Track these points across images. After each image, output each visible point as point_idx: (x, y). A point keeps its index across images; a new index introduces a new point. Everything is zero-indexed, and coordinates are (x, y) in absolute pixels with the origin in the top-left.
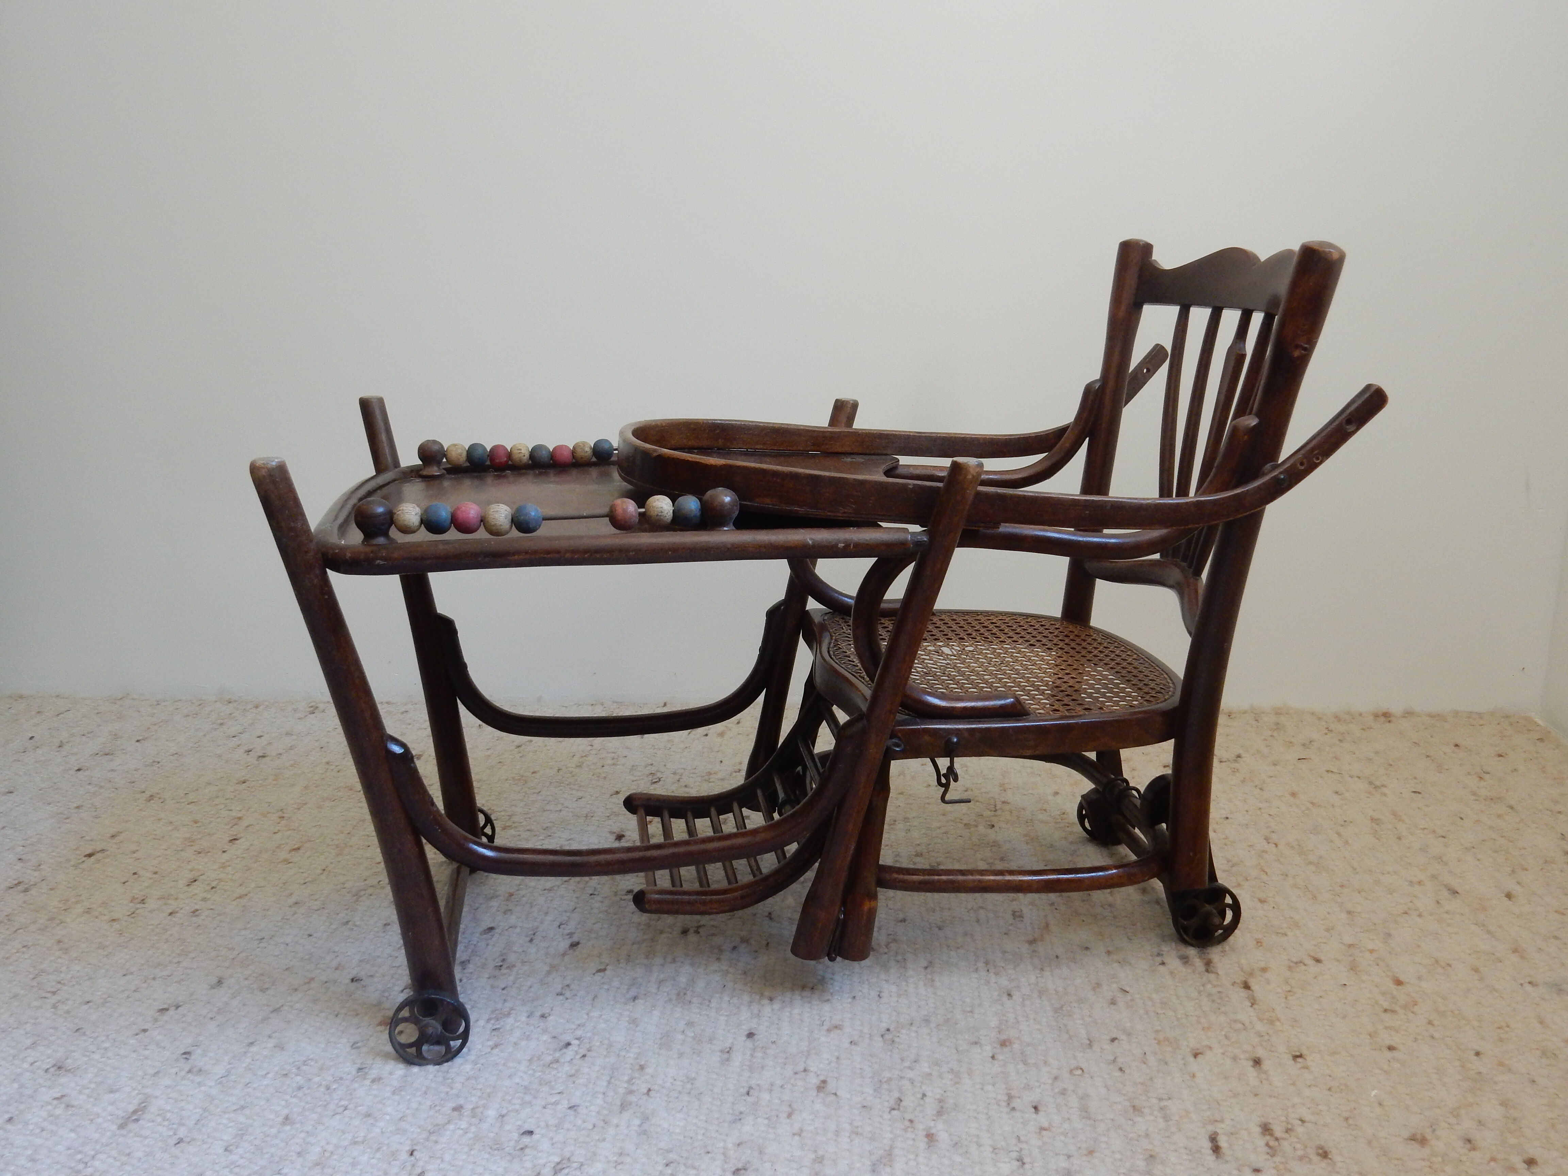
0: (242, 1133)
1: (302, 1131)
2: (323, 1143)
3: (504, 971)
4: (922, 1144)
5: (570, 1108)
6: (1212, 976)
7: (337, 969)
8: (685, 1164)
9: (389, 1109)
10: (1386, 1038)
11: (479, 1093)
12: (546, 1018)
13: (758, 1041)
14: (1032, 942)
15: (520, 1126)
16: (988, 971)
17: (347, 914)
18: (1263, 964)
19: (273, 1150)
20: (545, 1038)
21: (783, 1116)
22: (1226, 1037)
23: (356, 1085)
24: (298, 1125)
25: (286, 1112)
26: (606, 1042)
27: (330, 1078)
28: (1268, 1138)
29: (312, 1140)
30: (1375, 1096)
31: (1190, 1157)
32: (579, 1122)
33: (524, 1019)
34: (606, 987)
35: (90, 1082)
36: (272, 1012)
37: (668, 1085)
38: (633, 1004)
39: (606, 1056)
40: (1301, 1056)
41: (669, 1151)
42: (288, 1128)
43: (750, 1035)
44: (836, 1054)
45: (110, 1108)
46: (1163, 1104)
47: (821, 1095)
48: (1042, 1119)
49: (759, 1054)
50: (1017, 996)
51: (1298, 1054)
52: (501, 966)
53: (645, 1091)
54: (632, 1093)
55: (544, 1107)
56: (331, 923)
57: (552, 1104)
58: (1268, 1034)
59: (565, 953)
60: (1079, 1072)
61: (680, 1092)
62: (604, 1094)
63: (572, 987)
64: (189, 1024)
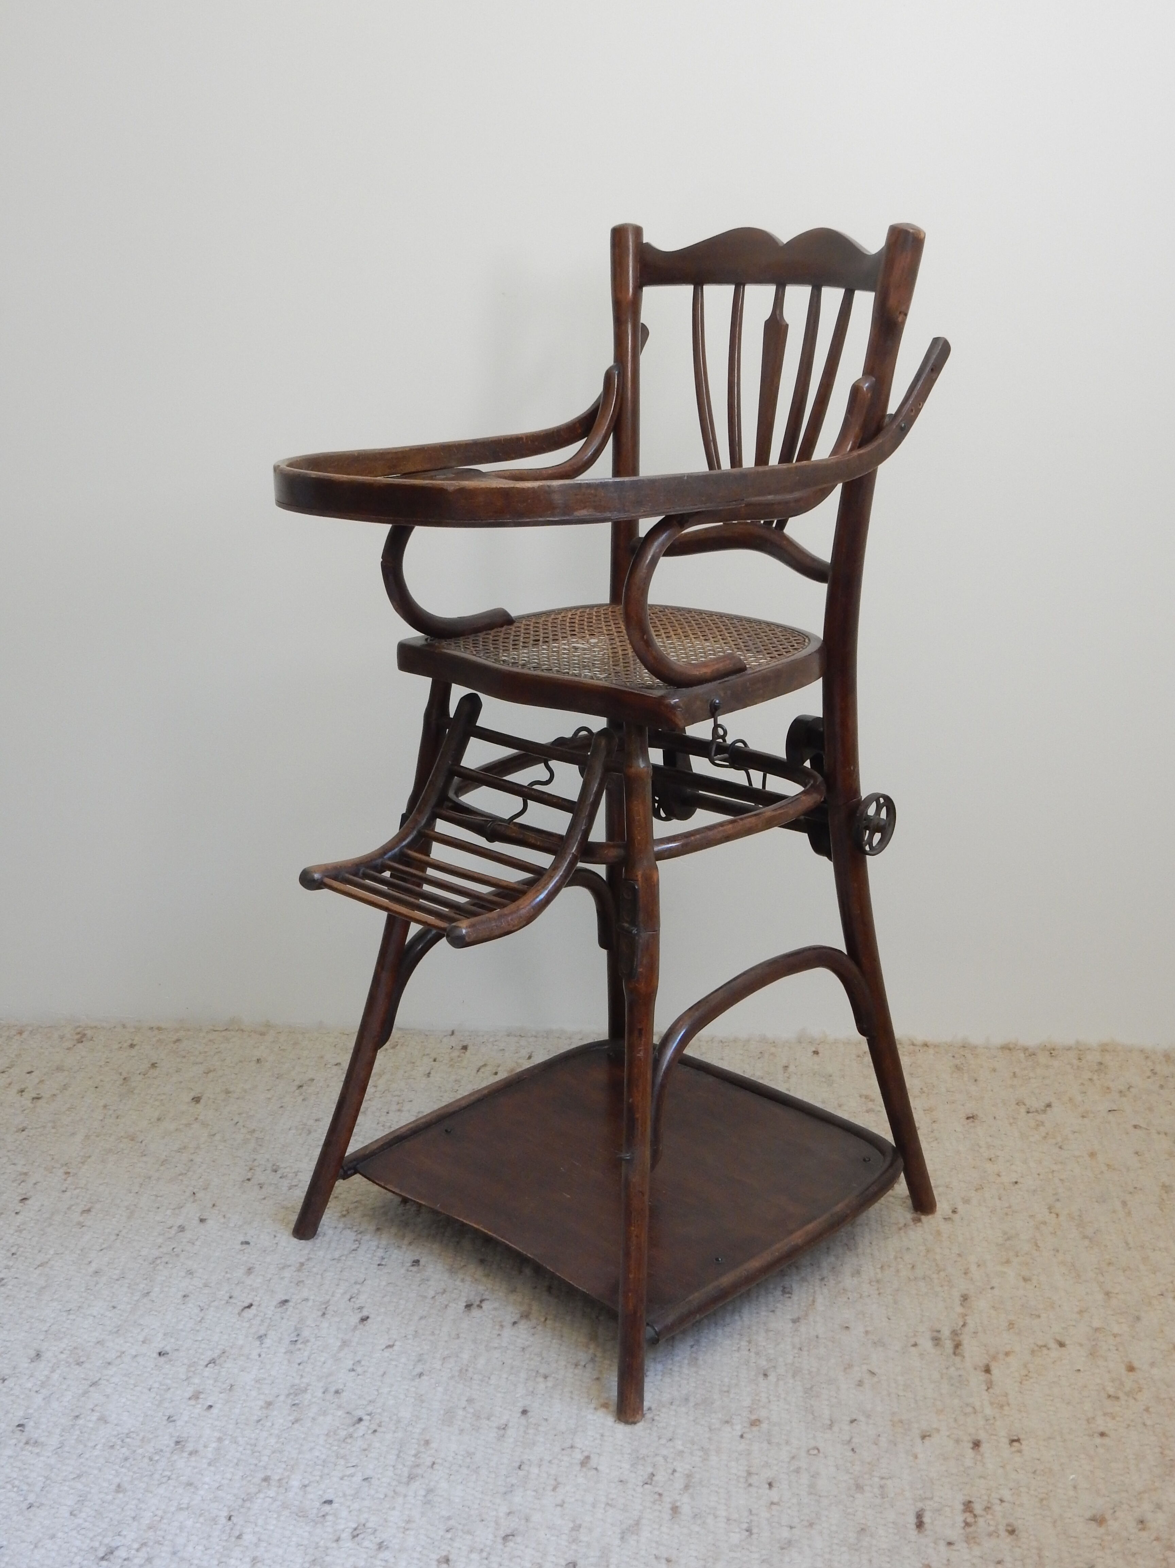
0: (82, 1499)
1: (133, 1499)
2: (153, 1508)
3: (299, 1346)
4: (666, 1516)
5: (364, 1480)
6: (957, 1359)
7: (144, 1342)
8: (462, 1530)
9: (207, 1479)
10: (1101, 1424)
11: (284, 1466)
12: (340, 1393)
13: (531, 1417)
14: (796, 1321)
15: (321, 1496)
16: (749, 1350)
17: (147, 1285)
18: (1008, 1348)
19: (111, 1515)
20: (340, 1413)
21: (550, 1488)
22: (956, 1420)
23: (175, 1457)
24: (129, 1493)
25: (117, 1480)
26: (395, 1418)
27: (152, 1450)
28: (968, 1514)
29: (143, 1506)
30: (1072, 1479)
31: (896, 1531)
32: (372, 1492)
33: (320, 1395)
34: (394, 1363)
36: (91, 1386)
37: (450, 1459)
38: (418, 1380)
39: (395, 1432)
40: (1018, 1440)
41: (449, 1518)
42: (121, 1495)
43: (524, 1412)
44: (601, 1431)
46: (883, 1482)
47: (584, 1469)
48: (774, 1495)
49: (531, 1431)
50: (772, 1377)
51: (1016, 1438)
52: (296, 1341)
53: (430, 1464)
54: (418, 1466)
55: (342, 1479)
56: (132, 1294)
57: (348, 1476)
58: (994, 1418)
59: (355, 1328)
60: (816, 1452)
61: (460, 1466)
62: (394, 1466)
63: (363, 1363)
64: (18, 1397)
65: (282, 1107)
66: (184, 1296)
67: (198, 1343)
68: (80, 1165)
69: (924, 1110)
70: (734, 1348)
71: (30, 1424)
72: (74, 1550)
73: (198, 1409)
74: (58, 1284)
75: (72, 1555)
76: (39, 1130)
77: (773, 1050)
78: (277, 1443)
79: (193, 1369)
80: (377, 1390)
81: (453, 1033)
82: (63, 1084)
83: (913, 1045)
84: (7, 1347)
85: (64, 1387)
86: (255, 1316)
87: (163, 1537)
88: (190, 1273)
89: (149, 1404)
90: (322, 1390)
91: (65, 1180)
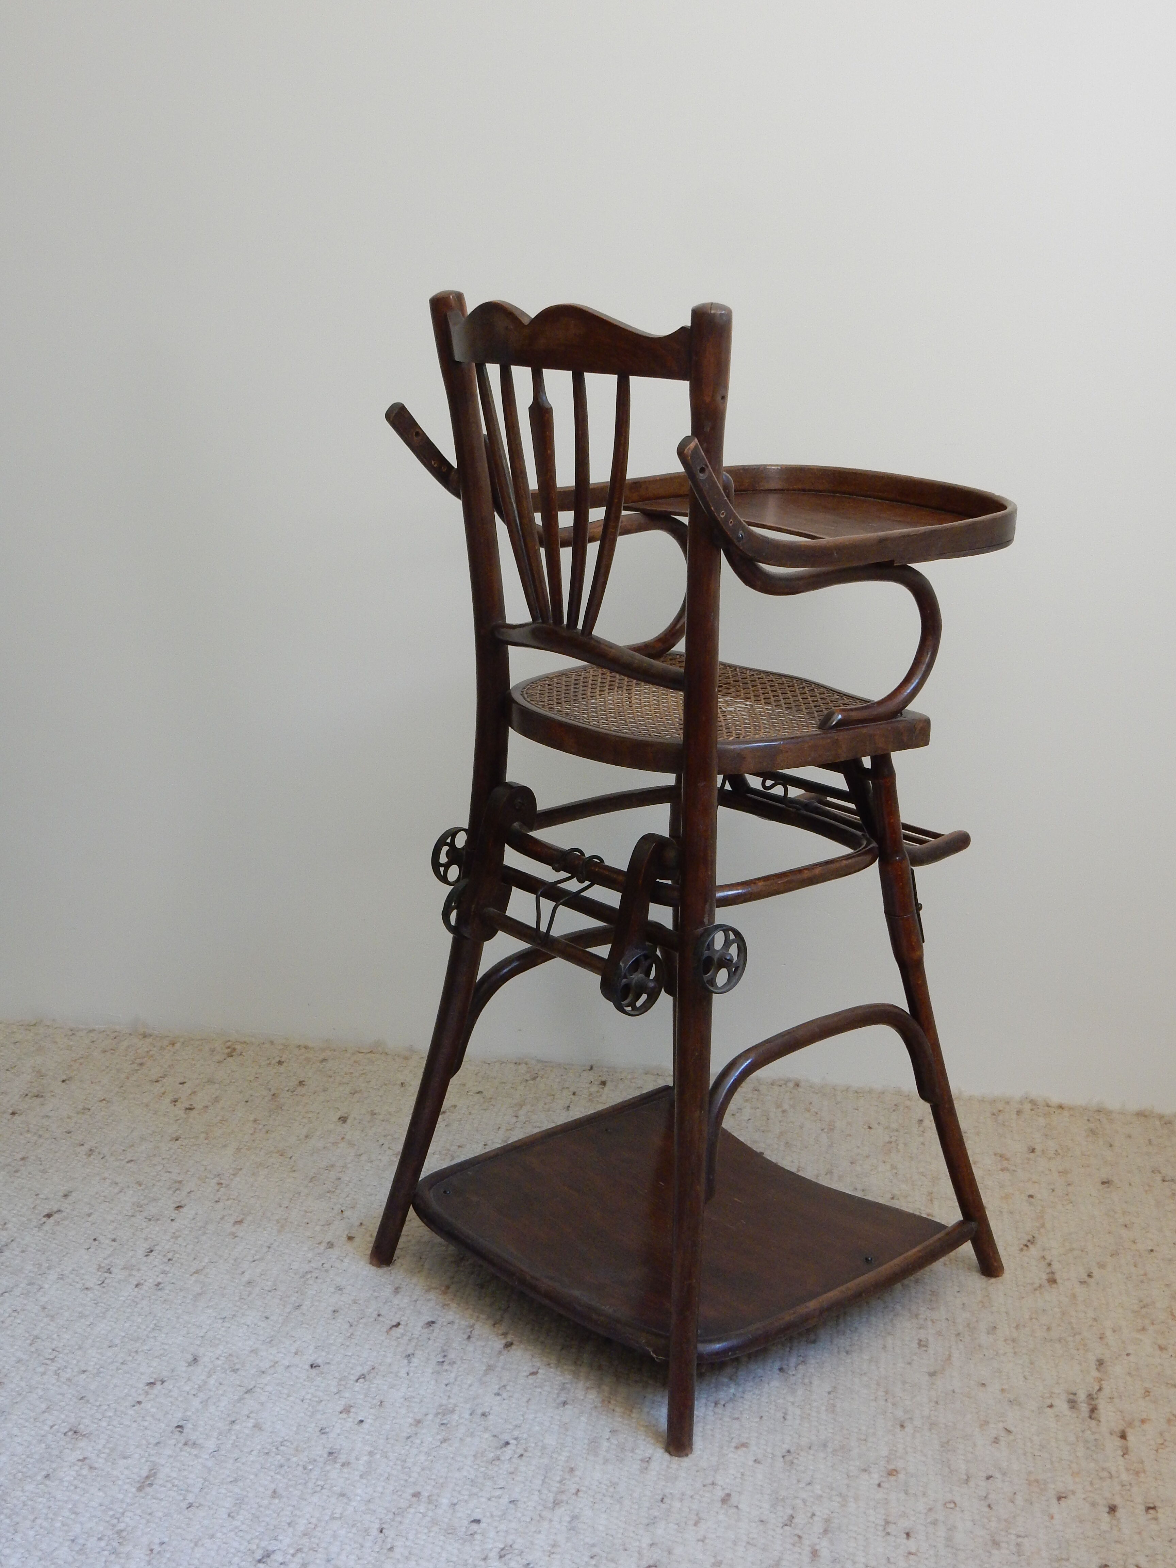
0: (240, 1502)
1: (289, 1506)
2: (308, 1516)
3: (446, 1367)
4: (806, 1558)
5: (510, 1502)
6: (1093, 1423)
7: (296, 1354)
8: (606, 1558)
9: (359, 1491)
11: (433, 1483)
12: (486, 1416)
14: (932, 1374)
15: (470, 1515)
16: (886, 1400)
17: (298, 1298)
18: (1144, 1416)
19: (267, 1519)
20: (486, 1436)
21: (692, 1522)
22: (1091, 1483)
23: (328, 1468)
24: (285, 1499)
25: (273, 1486)
26: (540, 1444)
27: (306, 1459)
29: (298, 1513)
32: (519, 1515)
33: (467, 1416)
34: (538, 1390)
35: (104, 1447)
36: (246, 1393)
37: (594, 1487)
38: (562, 1409)
39: (540, 1457)
40: (1154, 1508)
41: (593, 1545)
42: (276, 1501)
44: (742, 1470)
45: (126, 1472)
46: (1019, 1540)
47: (725, 1507)
48: (912, 1545)
50: (909, 1429)
51: (1152, 1505)
52: (443, 1362)
53: (574, 1491)
54: (562, 1492)
55: (489, 1499)
56: (284, 1306)
57: (496, 1497)
58: (1130, 1484)
59: (500, 1353)
60: (952, 1505)
61: (604, 1495)
62: (539, 1491)
63: (508, 1388)
64: (176, 1399)
66: (334, 1311)
67: (347, 1358)
68: (232, 1177)
69: (1059, 1172)
70: (871, 1398)
71: (189, 1426)
72: (233, 1550)
73: (350, 1423)
74: (213, 1292)
75: (231, 1555)
76: (191, 1140)
77: (908, 1103)
78: (426, 1460)
79: (343, 1383)
80: (523, 1416)
81: (591, 1068)
82: (214, 1096)
83: (1048, 1106)
84: (165, 1350)
85: (221, 1392)
86: (403, 1335)
87: (318, 1545)
88: (340, 1289)
89: (302, 1415)
90: (469, 1412)
91: (218, 1191)
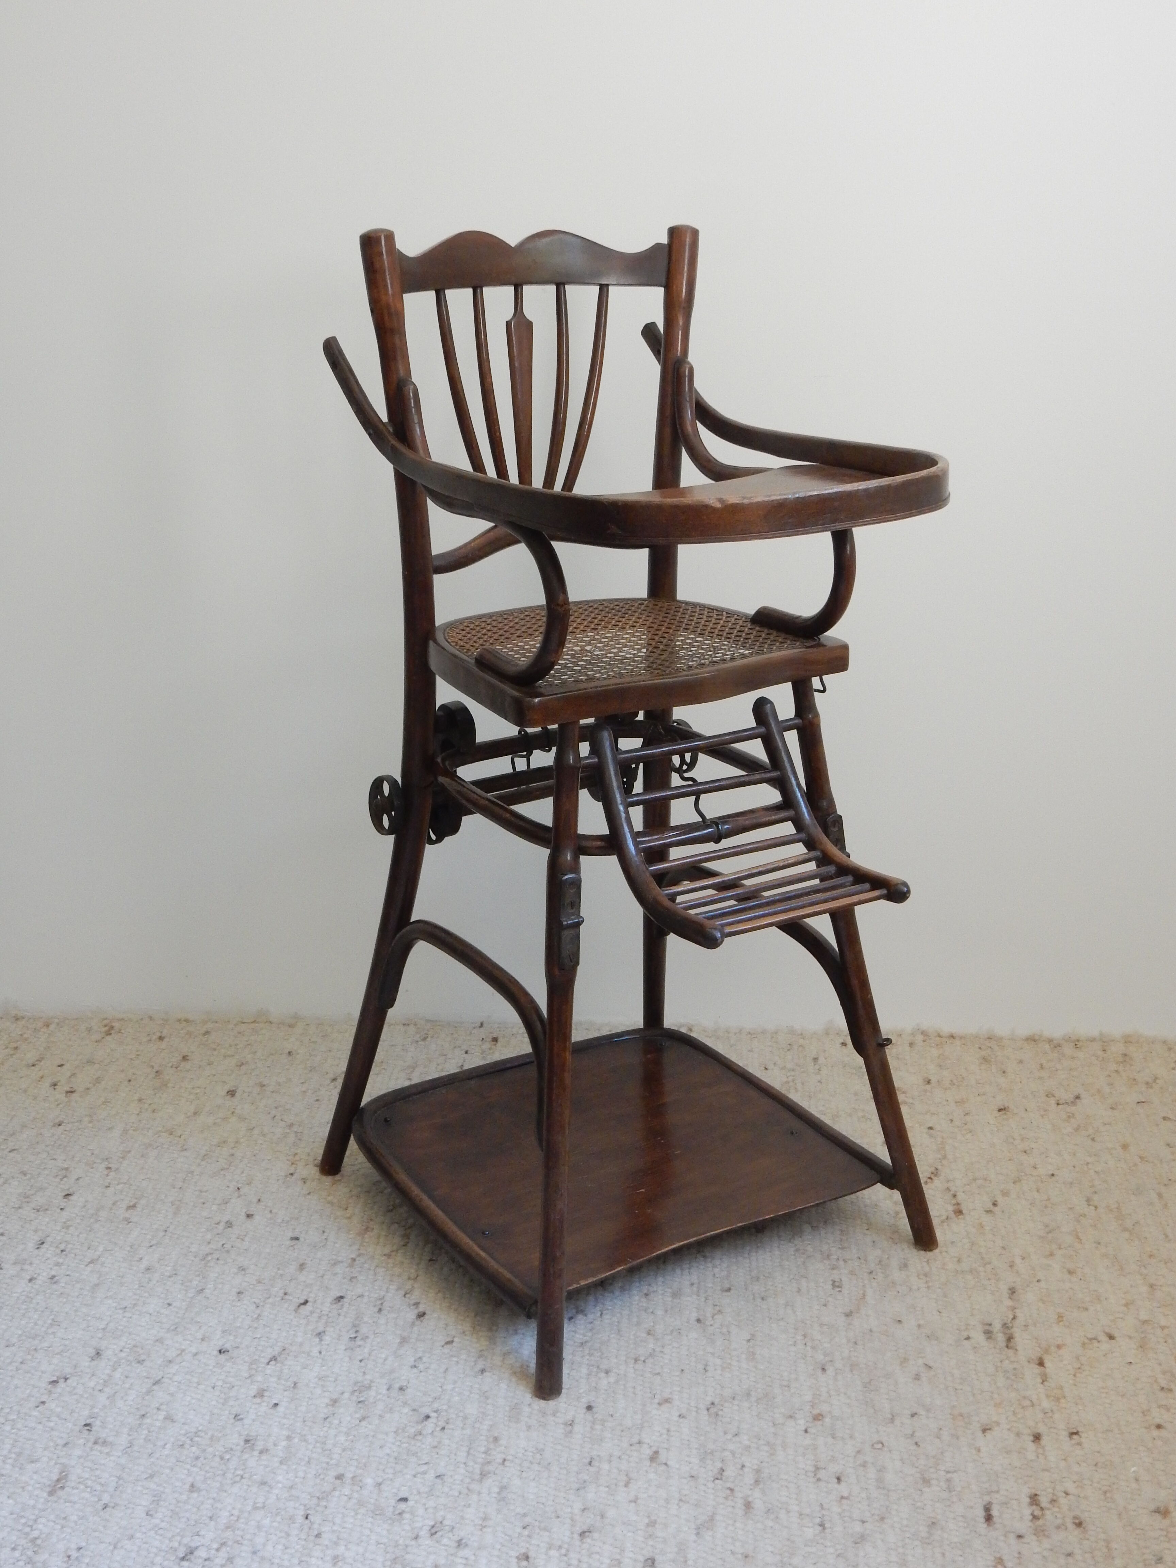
0: (157, 1498)
1: (208, 1498)
3: (359, 1343)
4: (740, 1512)
5: (437, 1477)
6: (1010, 1352)
7: (203, 1340)
8: (539, 1527)
9: (280, 1478)
10: (1157, 1416)
11: (356, 1463)
12: (404, 1390)
13: (596, 1413)
14: (848, 1315)
15: (396, 1494)
16: (805, 1344)
17: (200, 1282)
18: (1059, 1342)
20: (406, 1410)
21: (622, 1484)
22: (1014, 1413)
23: (246, 1456)
24: (204, 1493)
25: (190, 1480)
27: (222, 1449)
28: (1034, 1507)
29: (219, 1505)
30: (1134, 1472)
31: (965, 1525)
32: (446, 1490)
33: (384, 1392)
34: (455, 1359)
35: (10, 1452)
36: (154, 1384)
37: (520, 1455)
38: (481, 1377)
39: (463, 1429)
40: (1076, 1433)
41: (525, 1515)
42: (195, 1495)
43: (589, 1408)
44: (667, 1426)
45: (35, 1477)
46: (949, 1475)
47: (654, 1465)
48: (843, 1489)
49: (598, 1427)
50: (830, 1371)
51: (1075, 1431)
52: (355, 1338)
53: (501, 1461)
54: (489, 1463)
55: (415, 1476)
56: (186, 1291)
57: (421, 1473)
58: (1052, 1411)
59: (413, 1324)
60: (880, 1446)
61: (531, 1463)
62: (465, 1463)
63: (424, 1359)
64: (82, 1396)
65: (317, 1100)
66: (239, 1293)
67: (256, 1340)
68: (121, 1160)
69: (956, 1102)
70: (790, 1343)
71: (97, 1423)
72: (154, 1550)
73: (264, 1408)
74: (111, 1282)
75: (152, 1555)
76: (76, 1124)
77: (801, 1041)
78: (346, 1440)
79: (254, 1366)
80: (441, 1387)
81: (482, 1025)
82: (95, 1077)
83: (940, 1036)
84: (65, 1346)
85: (127, 1386)
86: (312, 1312)
87: (242, 1537)
88: (242, 1269)
89: (214, 1403)
90: (385, 1387)
91: (107, 1175)
